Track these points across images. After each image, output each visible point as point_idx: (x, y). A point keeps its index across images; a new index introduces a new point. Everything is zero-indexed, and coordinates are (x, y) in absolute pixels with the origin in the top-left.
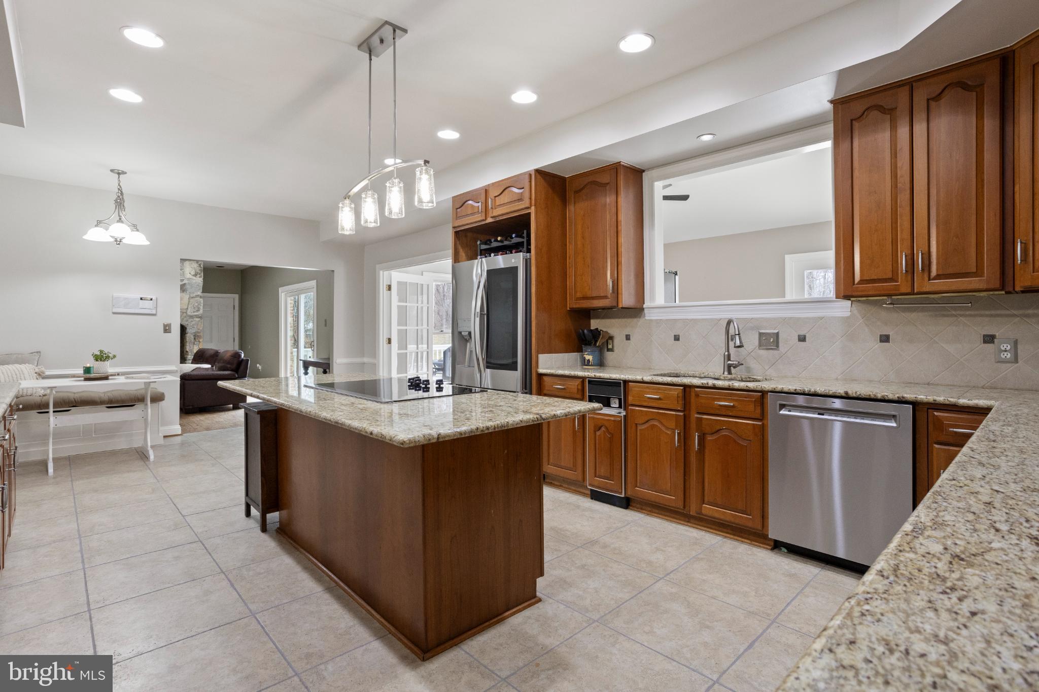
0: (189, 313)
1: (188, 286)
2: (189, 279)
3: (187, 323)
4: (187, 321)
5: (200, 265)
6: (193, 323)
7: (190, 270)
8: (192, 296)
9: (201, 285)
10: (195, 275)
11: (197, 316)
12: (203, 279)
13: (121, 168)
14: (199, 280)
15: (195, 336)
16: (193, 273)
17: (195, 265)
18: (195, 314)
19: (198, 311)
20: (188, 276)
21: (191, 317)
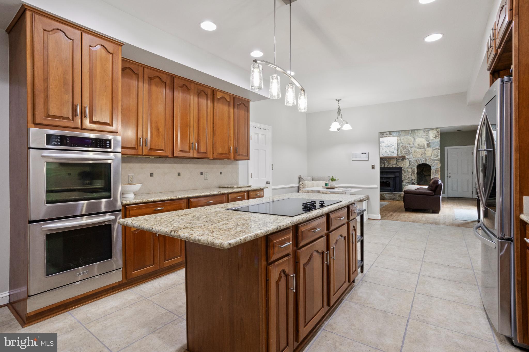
0: (432, 158)
1: (431, 144)
2: (432, 140)
3: (431, 164)
4: (431, 162)
5: (438, 132)
6: (434, 163)
7: (432, 134)
8: (434, 149)
9: (439, 142)
10: (435, 137)
11: (437, 160)
12: (440, 139)
13: (338, 98)
14: (438, 140)
15: (436, 170)
16: (434, 136)
17: (435, 132)
18: (435, 158)
19: (437, 157)
20: (431, 138)
21: (434, 160)
